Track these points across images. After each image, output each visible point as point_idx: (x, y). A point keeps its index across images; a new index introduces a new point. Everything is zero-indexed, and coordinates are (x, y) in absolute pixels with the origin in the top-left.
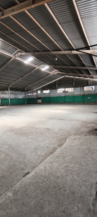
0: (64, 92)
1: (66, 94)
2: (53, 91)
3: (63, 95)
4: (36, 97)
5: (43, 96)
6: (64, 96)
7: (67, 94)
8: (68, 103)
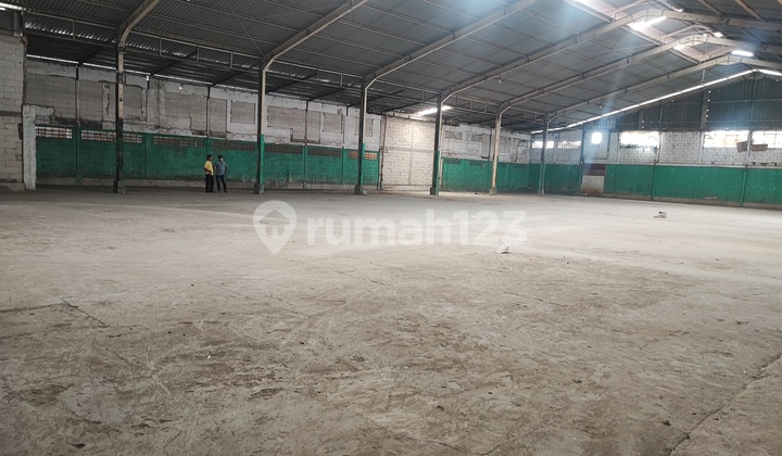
0: (742, 147)
1: (750, 160)
2: (681, 137)
3: (739, 161)
4: (575, 160)
5: (616, 158)
6: (739, 165)
7: (761, 157)
8: (761, 201)
